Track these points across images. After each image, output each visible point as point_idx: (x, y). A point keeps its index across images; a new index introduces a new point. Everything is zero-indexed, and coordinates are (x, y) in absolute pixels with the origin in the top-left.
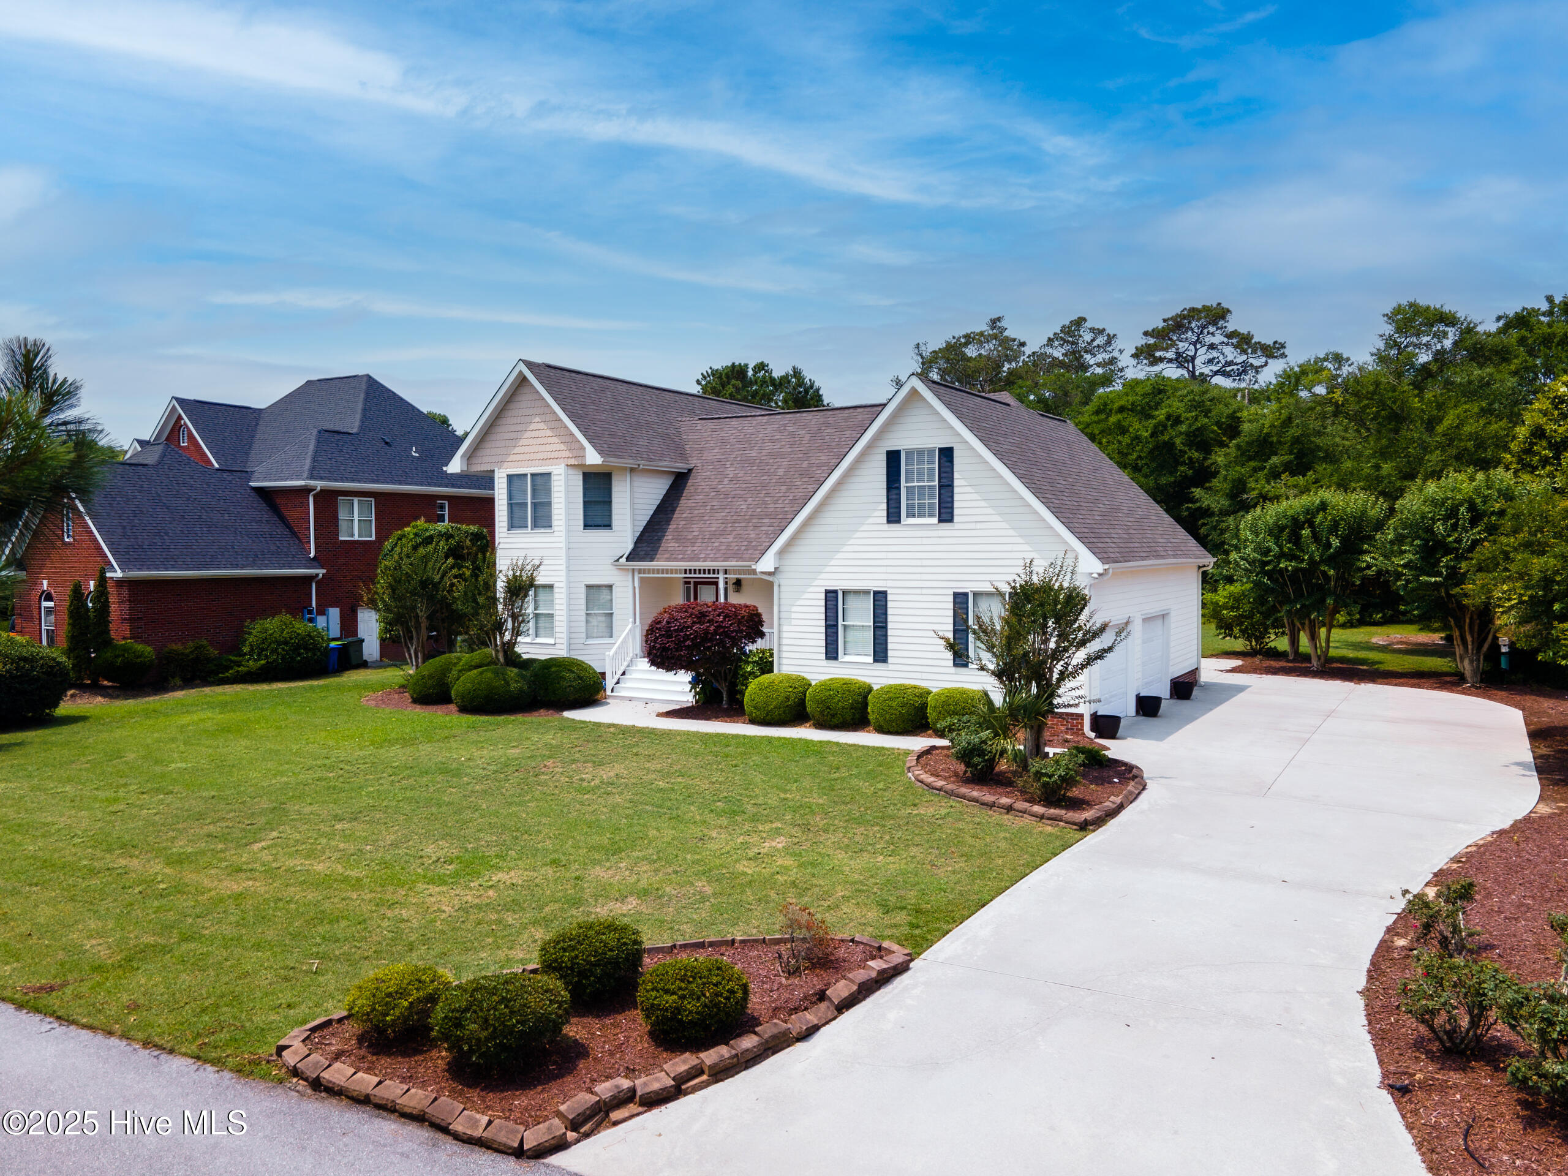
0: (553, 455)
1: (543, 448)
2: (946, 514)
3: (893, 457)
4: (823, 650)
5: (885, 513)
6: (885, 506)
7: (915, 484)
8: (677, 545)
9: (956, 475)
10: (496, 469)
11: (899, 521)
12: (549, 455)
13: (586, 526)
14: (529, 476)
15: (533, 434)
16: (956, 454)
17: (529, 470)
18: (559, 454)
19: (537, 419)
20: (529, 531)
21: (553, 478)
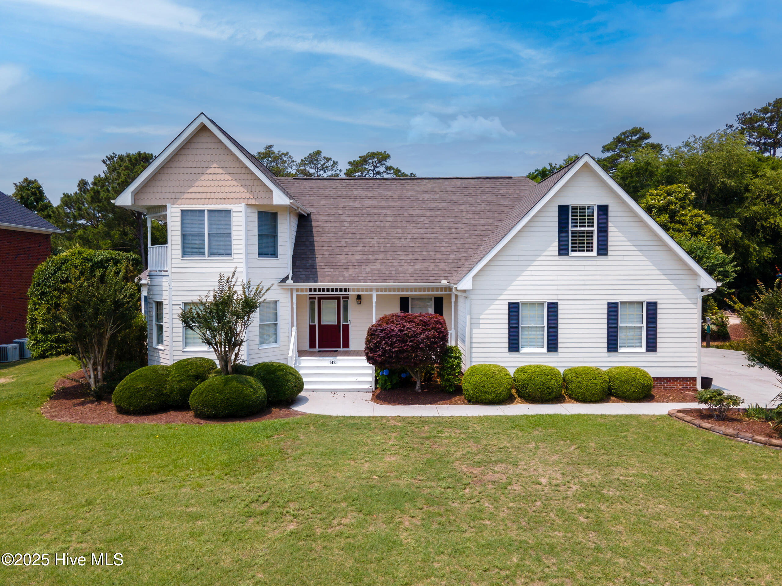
0: (232, 195)
1: (222, 190)
2: (603, 251)
3: (563, 210)
4: (507, 345)
5: (557, 249)
6: (557, 244)
7: (578, 229)
8: (332, 270)
9: (610, 224)
10: (169, 205)
11: (568, 254)
12: (228, 195)
13: (260, 254)
14: (206, 212)
15: (211, 177)
16: (610, 209)
17: (206, 207)
18: (240, 195)
19: (215, 165)
20: (206, 257)
21: (233, 214)
